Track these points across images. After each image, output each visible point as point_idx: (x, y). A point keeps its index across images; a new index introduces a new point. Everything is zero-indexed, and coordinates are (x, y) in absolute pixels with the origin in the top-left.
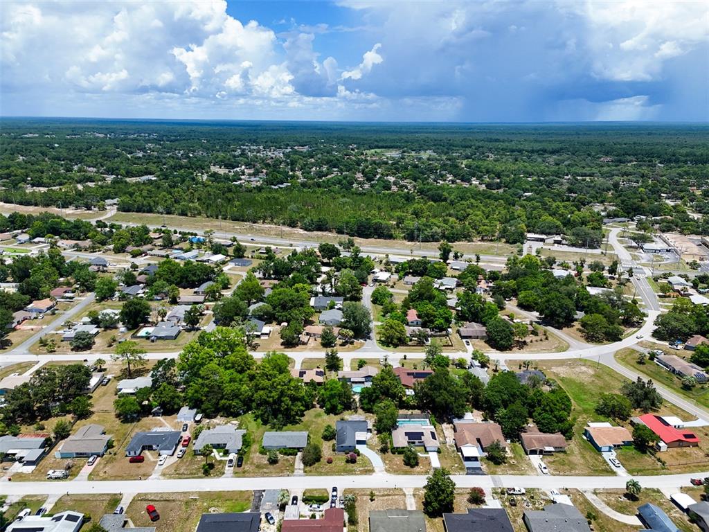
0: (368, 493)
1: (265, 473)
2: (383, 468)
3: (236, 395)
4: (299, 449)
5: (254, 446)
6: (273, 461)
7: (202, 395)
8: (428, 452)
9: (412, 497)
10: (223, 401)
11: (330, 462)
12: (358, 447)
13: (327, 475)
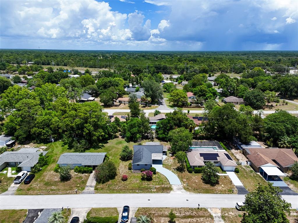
0: (167, 213)
1: (52, 190)
2: (181, 186)
3: (47, 124)
4: (94, 167)
5: (52, 165)
6: (65, 178)
7: (16, 124)
8: (225, 171)
9: (221, 219)
10: (35, 129)
11: (125, 179)
12: (154, 166)
13: (119, 193)
